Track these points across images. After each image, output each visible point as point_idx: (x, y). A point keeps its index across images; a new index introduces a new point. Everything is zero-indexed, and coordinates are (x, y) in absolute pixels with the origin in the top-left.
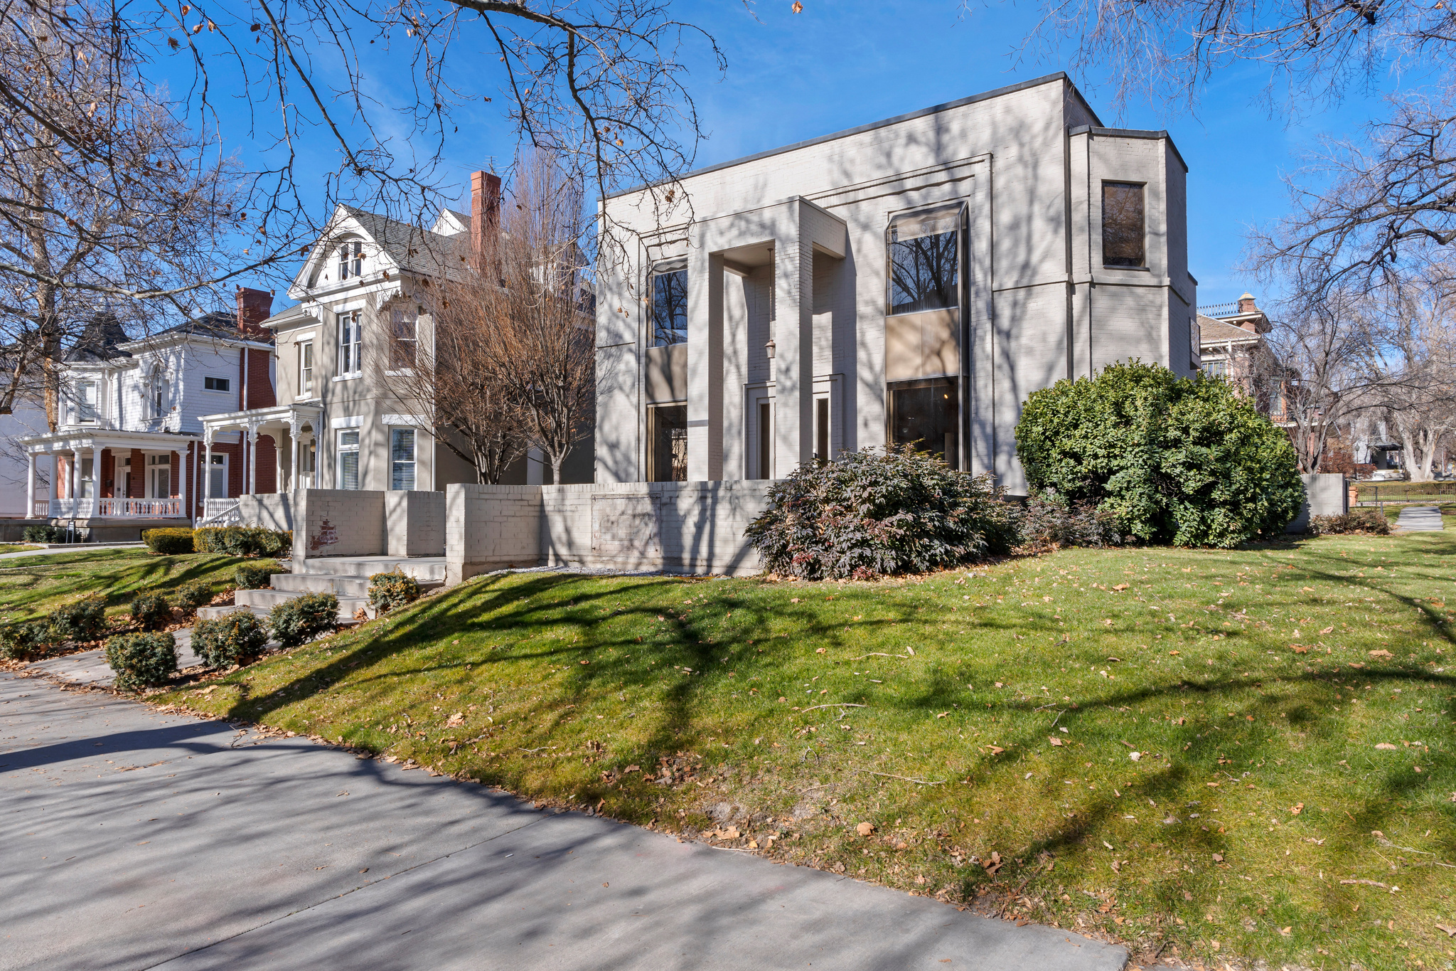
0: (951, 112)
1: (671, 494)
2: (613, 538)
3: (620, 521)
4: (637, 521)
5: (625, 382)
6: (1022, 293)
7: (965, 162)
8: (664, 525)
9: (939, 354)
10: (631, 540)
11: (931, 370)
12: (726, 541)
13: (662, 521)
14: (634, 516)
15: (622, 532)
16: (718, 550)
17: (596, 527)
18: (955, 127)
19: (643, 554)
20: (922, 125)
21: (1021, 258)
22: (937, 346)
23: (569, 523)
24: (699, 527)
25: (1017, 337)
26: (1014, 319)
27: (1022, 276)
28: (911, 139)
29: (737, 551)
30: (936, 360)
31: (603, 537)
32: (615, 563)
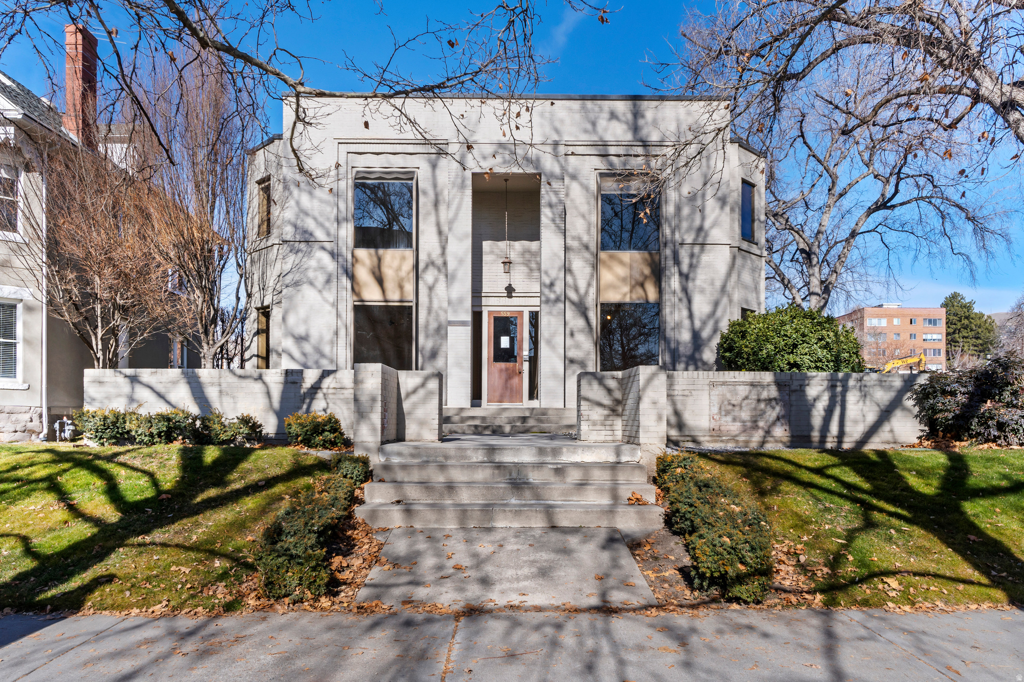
0: (646, 102)
1: (801, 382)
2: (734, 420)
3: (743, 405)
4: (762, 406)
5: (316, 278)
6: (697, 249)
7: (658, 144)
8: (793, 408)
9: (642, 285)
10: (756, 421)
11: (636, 296)
12: (856, 422)
13: (791, 405)
14: (759, 401)
15: (745, 415)
16: (848, 428)
17: (715, 410)
18: (649, 115)
19: (768, 432)
20: (621, 107)
21: (697, 223)
22: (641, 279)
23: (680, 407)
24: (829, 411)
25: (694, 280)
26: (691, 266)
27: (697, 235)
28: (613, 116)
29: (867, 429)
30: (640, 291)
31: (724, 419)
32: (737, 441)
